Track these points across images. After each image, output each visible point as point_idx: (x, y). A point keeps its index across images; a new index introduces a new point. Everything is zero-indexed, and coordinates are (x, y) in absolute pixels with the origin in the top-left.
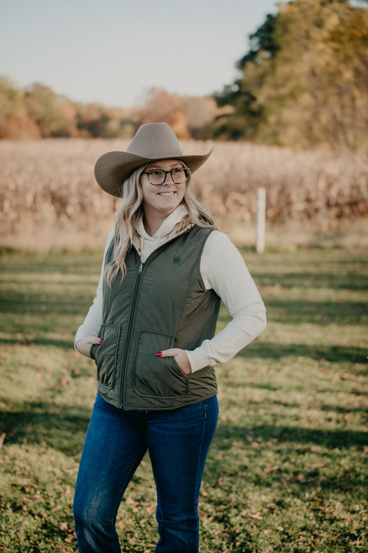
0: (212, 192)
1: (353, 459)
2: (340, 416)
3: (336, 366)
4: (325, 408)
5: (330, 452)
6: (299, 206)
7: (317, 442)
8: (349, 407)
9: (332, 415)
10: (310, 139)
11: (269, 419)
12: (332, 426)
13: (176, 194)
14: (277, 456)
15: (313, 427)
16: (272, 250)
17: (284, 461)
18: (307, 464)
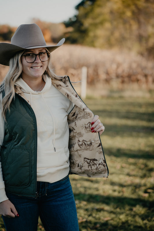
0: (61, 69)
1: (127, 215)
2: (120, 189)
3: (119, 160)
4: (113, 184)
5: (115, 211)
6: (103, 76)
7: (108, 204)
8: (125, 184)
9: (116, 188)
10: (109, 44)
11: (82, 190)
12: (116, 194)
13: (42, 67)
14: (86, 213)
15: (106, 194)
16: (89, 98)
17: (90, 215)
18: (102, 218)
